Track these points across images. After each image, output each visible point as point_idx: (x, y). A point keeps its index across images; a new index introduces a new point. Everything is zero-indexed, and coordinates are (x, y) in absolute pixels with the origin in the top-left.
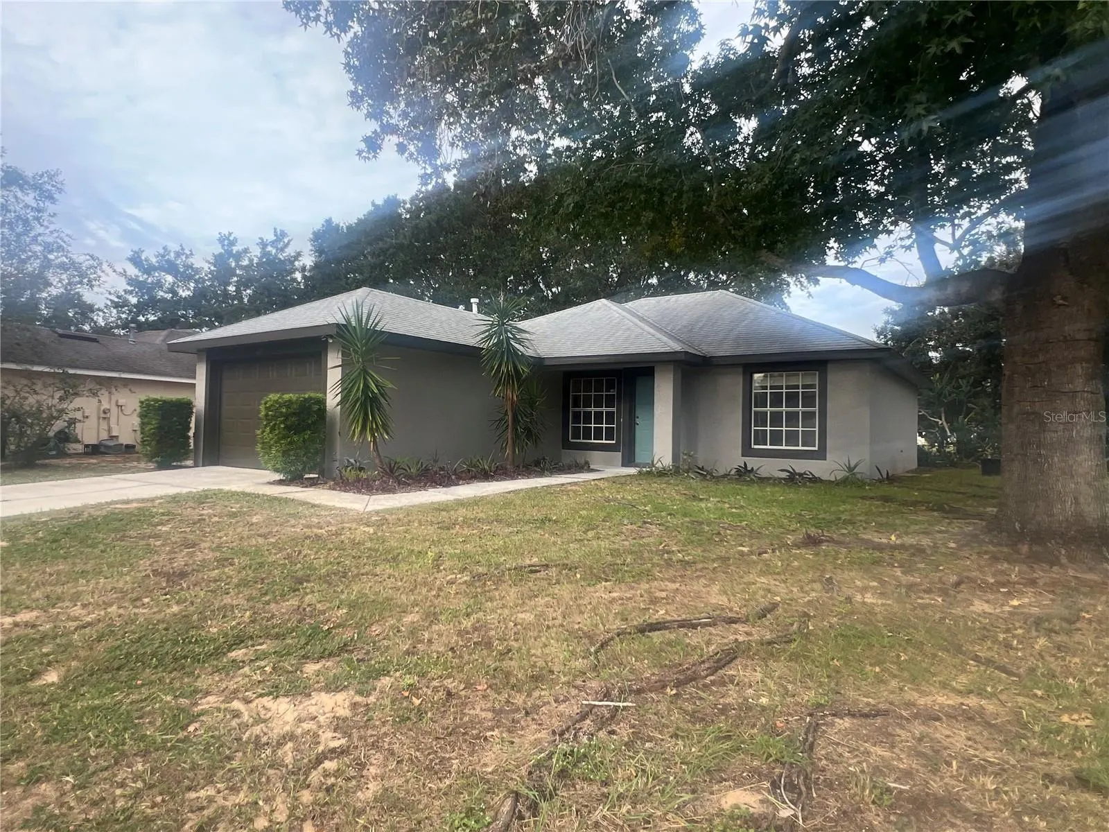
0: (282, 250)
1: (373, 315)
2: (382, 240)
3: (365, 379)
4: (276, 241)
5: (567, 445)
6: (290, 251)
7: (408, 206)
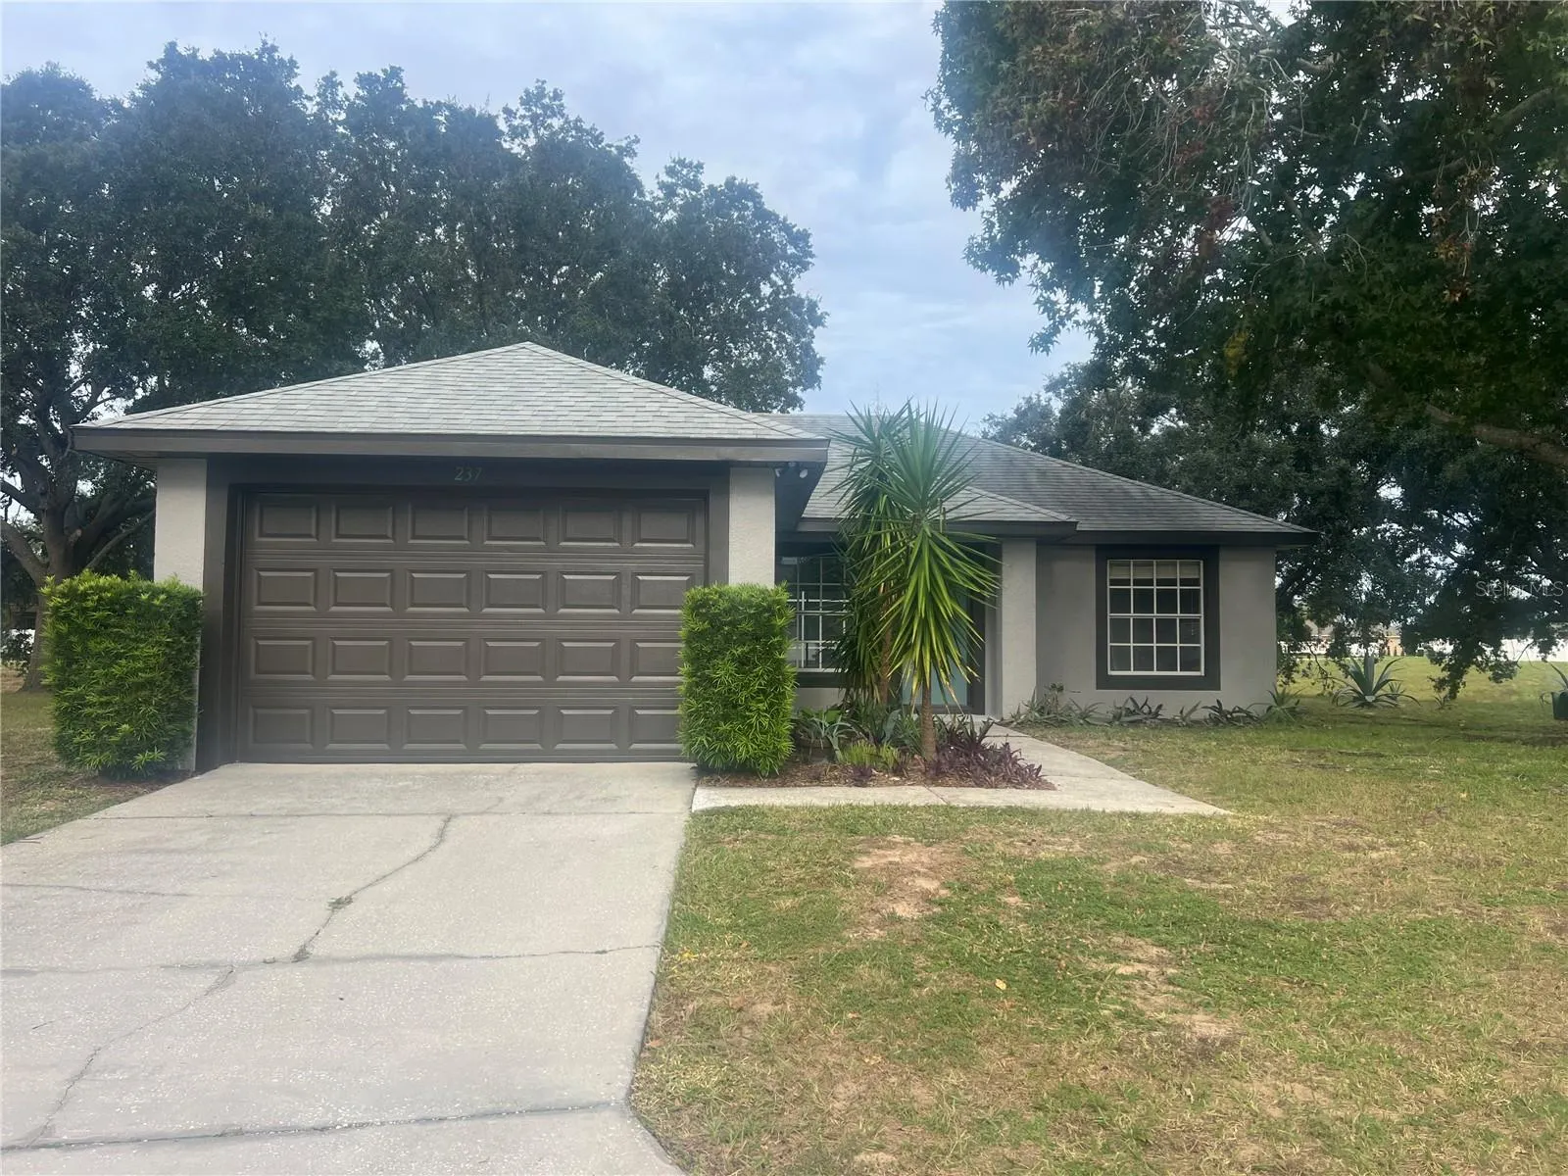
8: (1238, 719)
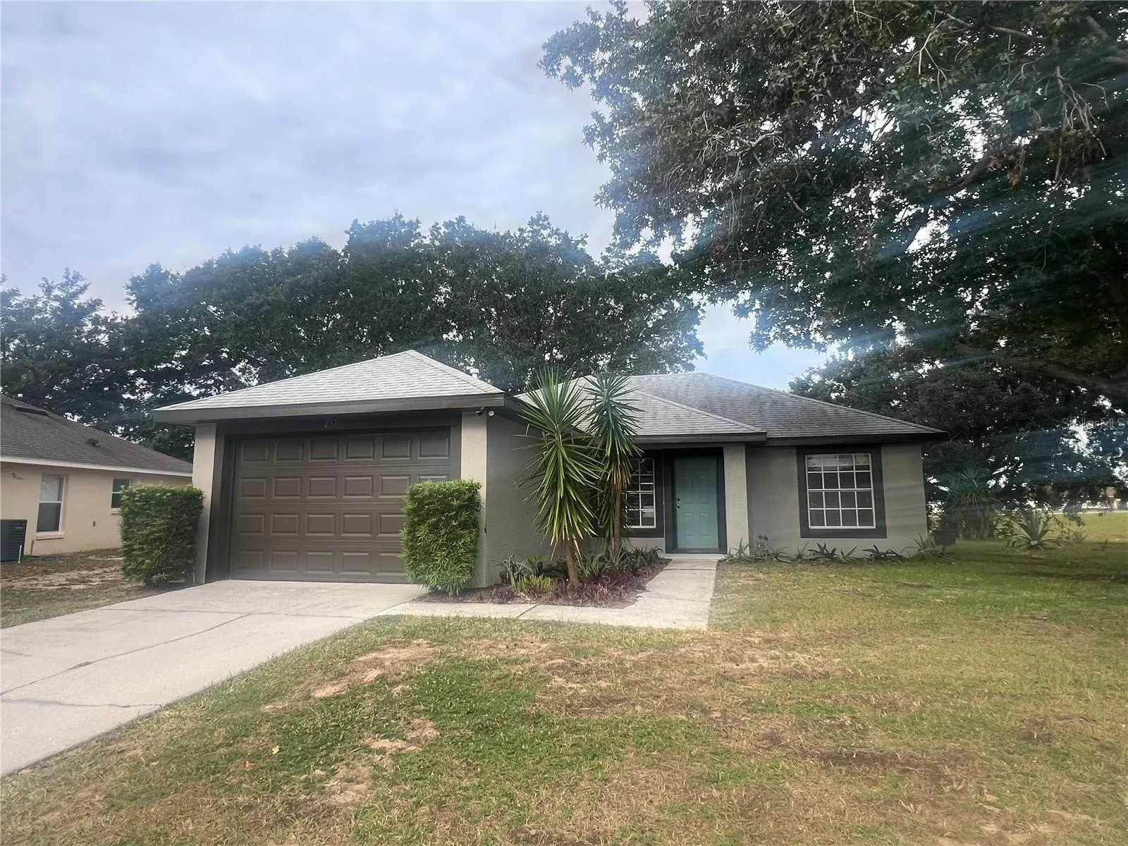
0: (75, 295)
4: (67, 284)
6: (85, 298)
8: (890, 558)
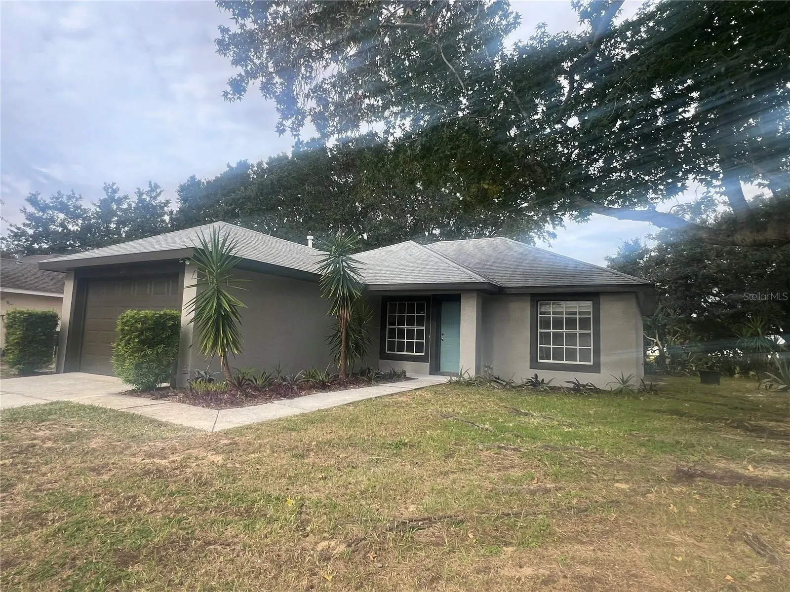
0: (155, 198)
1: (228, 243)
2: (234, 192)
3: (219, 298)
4: (150, 191)
5: (384, 356)
6: (161, 199)
7: (256, 168)
8: (588, 390)
